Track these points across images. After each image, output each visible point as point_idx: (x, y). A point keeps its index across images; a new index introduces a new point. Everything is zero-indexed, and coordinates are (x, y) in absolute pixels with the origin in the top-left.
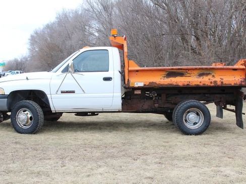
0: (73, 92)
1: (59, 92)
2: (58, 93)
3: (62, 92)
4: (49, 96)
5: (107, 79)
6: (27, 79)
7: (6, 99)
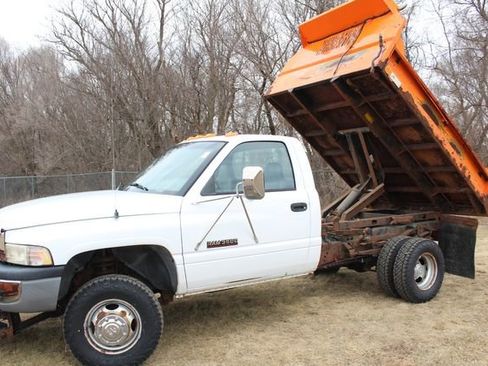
0: (234, 243)
1: (204, 245)
2: (200, 248)
3: (210, 245)
4: (177, 259)
5: (299, 207)
6: (117, 215)
7: (60, 278)
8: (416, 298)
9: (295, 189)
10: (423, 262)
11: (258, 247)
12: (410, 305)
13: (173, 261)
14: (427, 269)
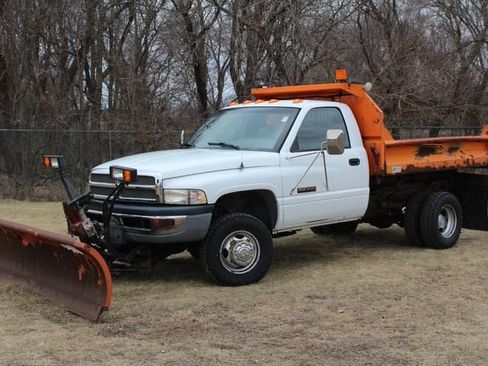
0: (313, 189)
1: (296, 191)
2: (294, 193)
3: (300, 191)
4: (280, 200)
5: (354, 162)
6: (242, 167)
7: (211, 214)
8: (440, 244)
9: (350, 147)
10: (444, 214)
11: (329, 193)
12: (436, 251)
13: (276, 202)
14: (447, 221)
